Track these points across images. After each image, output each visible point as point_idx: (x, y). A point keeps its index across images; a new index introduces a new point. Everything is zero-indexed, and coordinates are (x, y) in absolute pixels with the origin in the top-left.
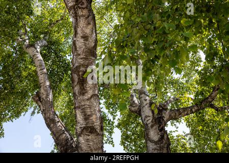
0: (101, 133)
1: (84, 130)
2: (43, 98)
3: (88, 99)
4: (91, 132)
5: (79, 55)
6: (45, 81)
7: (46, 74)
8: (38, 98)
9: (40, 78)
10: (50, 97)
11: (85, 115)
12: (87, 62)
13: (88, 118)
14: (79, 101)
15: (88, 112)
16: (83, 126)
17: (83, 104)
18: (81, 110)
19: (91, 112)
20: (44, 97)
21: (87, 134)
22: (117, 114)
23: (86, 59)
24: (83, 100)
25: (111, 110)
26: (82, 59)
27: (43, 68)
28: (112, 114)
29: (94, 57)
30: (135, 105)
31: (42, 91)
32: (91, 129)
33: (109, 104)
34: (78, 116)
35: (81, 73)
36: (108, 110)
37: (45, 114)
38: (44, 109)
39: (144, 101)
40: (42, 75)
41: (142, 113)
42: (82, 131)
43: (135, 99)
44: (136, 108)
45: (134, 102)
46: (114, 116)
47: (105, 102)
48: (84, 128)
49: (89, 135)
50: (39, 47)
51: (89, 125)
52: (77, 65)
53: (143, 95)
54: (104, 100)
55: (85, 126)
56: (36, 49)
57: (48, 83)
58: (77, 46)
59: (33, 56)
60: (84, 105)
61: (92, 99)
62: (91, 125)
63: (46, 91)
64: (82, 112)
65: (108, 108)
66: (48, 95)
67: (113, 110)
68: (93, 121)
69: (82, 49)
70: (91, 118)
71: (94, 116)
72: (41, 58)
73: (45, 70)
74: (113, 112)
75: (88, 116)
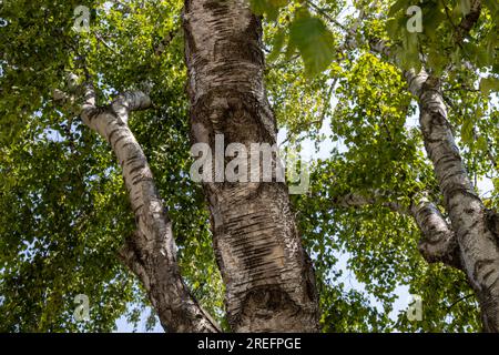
0: (310, 305)
1: (251, 302)
2: (147, 252)
3: (249, 198)
4: (273, 306)
5: (205, 61)
6: (148, 202)
7: (149, 179)
8: (132, 254)
9: (133, 195)
10: (168, 247)
11: (246, 251)
12: (232, 78)
13: (259, 259)
14: (224, 208)
15: (256, 237)
16: (244, 288)
17: (234, 214)
18: (233, 235)
19: (265, 237)
20: (149, 246)
21: (260, 312)
22: (395, 292)
23: (226, 69)
24: (235, 203)
25: (375, 282)
26: (213, 72)
27: (138, 163)
28: (378, 293)
29: (253, 60)
30: (438, 237)
31: (143, 230)
32: (271, 295)
33: (367, 263)
34: (226, 257)
35: (214, 116)
36: (364, 285)
37: (157, 298)
38: (154, 281)
39: (464, 216)
40: (140, 184)
41: (465, 256)
42: (244, 304)
43: (436, 218)
44: (443, 247)
45: (433, 227)
46: (387, 300)
47: (353, 261)
48: (250, 293)
49: (268, 317)
50: (123, 111)
51: (263, 282)
52: (201, 93)
53: (458, 198)
54: (349, 255)
55: (250, 286)
56: (116, 115)
57: (156, 206)
58: (197, 37)
59: (110, 136)
60: (240, 219)
61: (264, 196)
62: (269, 282)
63: (153, 228)
64: (236, 244)
65: (363, 276)
66: (159, 241)
67: (381, 282)
68: (275, 269)
69: (212, 41)
70: (268, 258)
71: (277, 252)
72: (131, 138)
73: (146, 171)
74: (382, 290)
75: (258, 251)
